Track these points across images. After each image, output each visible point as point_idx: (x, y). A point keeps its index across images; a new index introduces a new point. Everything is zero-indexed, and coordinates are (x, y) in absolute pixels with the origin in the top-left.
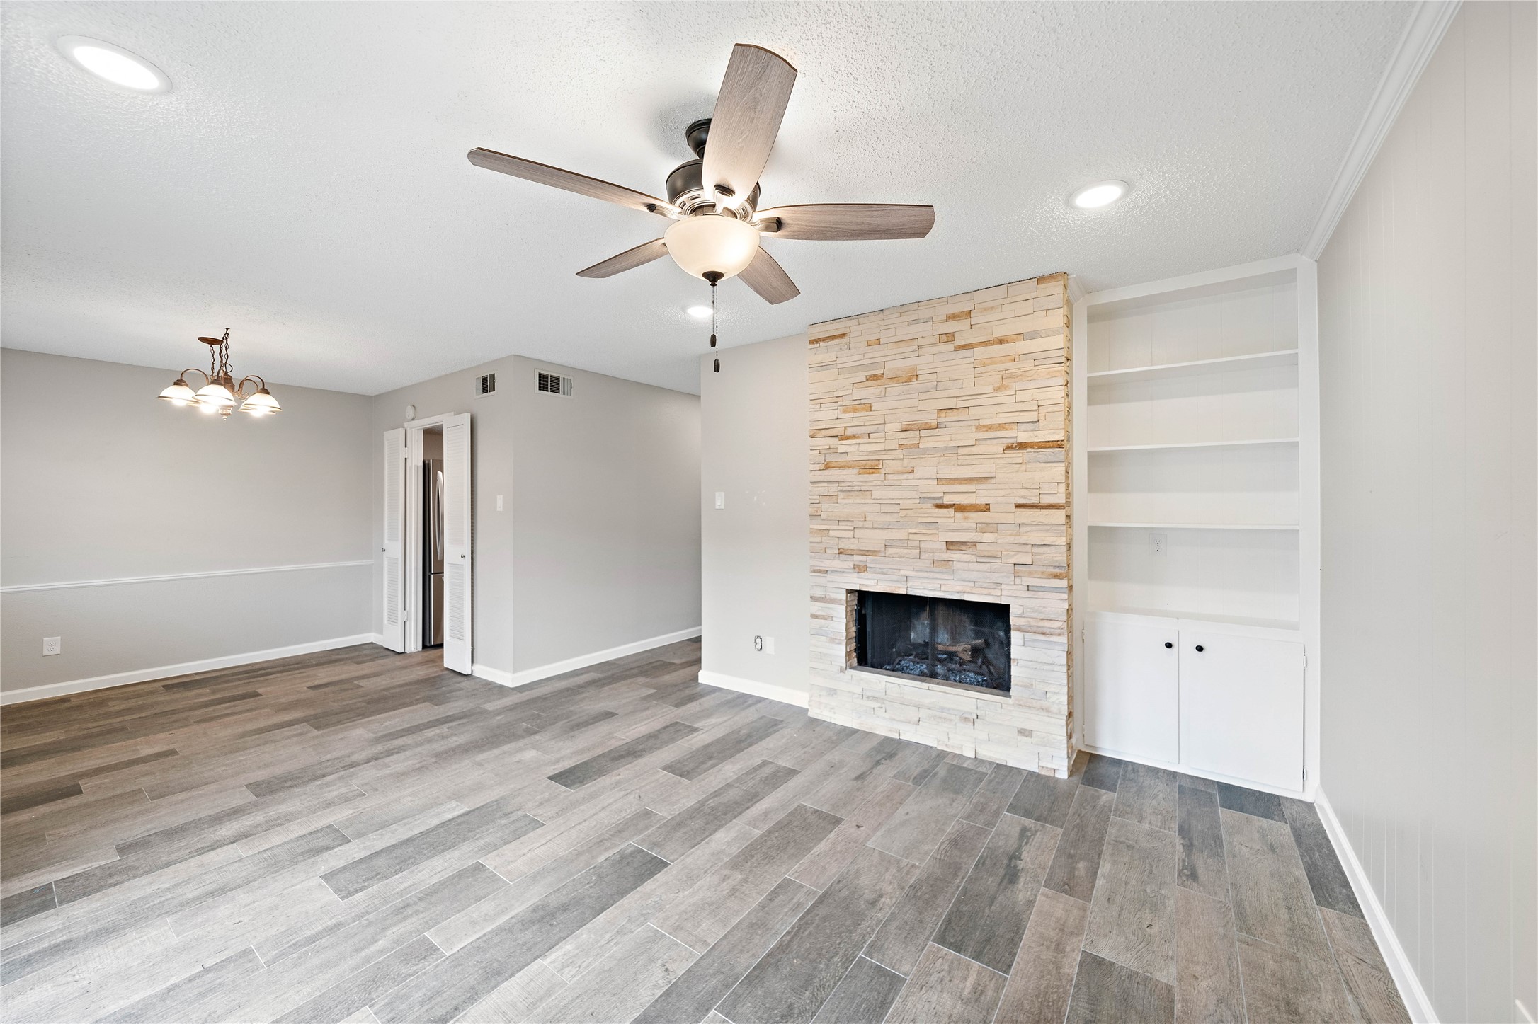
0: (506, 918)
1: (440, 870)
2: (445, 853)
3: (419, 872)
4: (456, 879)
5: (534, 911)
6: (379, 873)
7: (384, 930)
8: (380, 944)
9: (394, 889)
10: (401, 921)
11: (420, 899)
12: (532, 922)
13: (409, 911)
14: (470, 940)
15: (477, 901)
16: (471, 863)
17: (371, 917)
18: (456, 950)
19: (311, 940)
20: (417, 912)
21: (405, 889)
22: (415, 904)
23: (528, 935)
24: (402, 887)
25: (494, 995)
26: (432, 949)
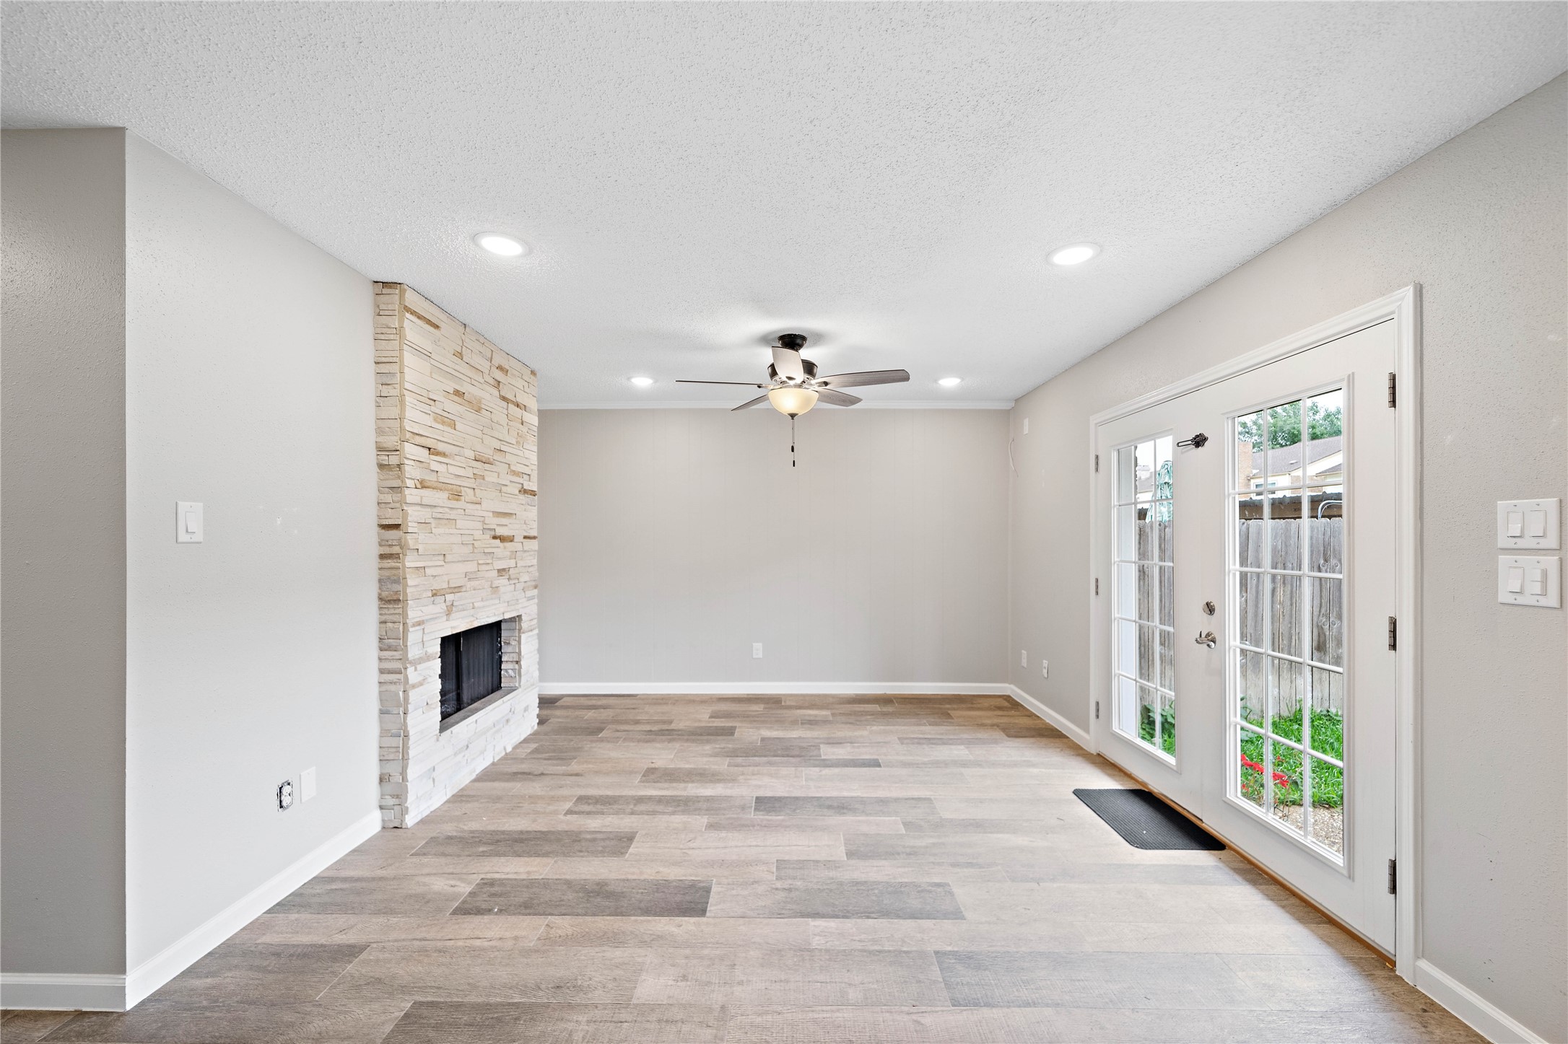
0: (860, 818)
1: (875, 868)
2: (863, 880)
3: (889, 875)
4: (869, 854)
5: (844, 813)
6: (918, 892)
7: (927, 847)
8: (931, 840)
9: (912, 871)
10: (915, 847)
11: (898, 854)
12: (850, 810)
13: (908, 850)
14: (884, 818)
15: (867, 835)
16: (852, 862)
17: (932, 859)
18: (894, 818)
19: (970, 865)
20: (904, 847)
21: (904, 867)
22: (903, 853)
23: (856, 806)
24: (906, 869)
25: (889, 795)
26: (905, 824)
